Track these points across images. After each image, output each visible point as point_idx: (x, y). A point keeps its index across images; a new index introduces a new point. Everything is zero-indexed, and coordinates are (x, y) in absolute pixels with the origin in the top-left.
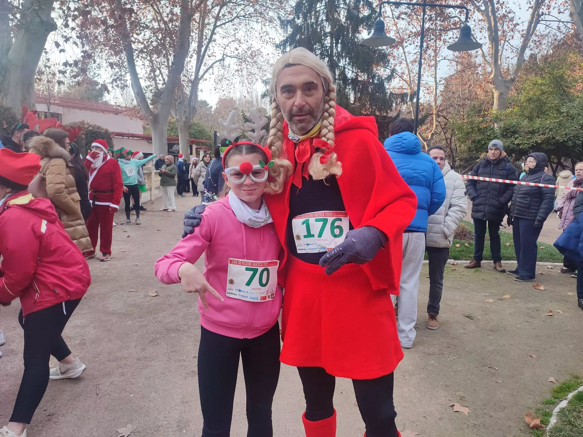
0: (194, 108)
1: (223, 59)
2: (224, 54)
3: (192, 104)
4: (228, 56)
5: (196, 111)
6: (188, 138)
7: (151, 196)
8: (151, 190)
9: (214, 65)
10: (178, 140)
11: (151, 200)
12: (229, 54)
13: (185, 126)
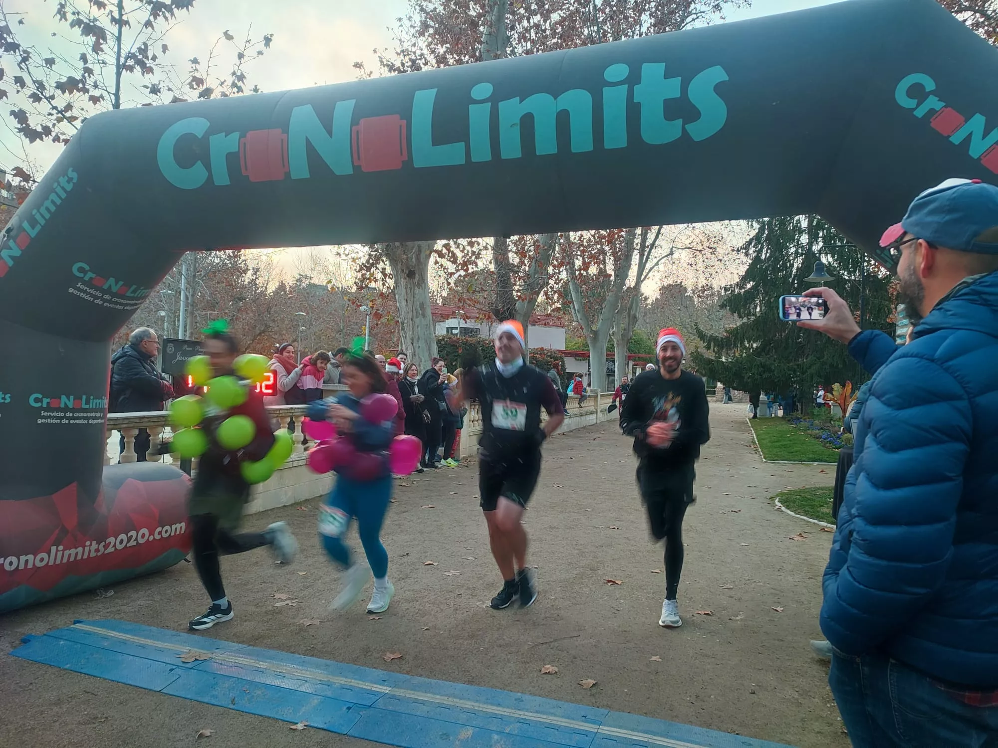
0: (635, 317)
1: (671, 253)
2: (673, 247)
3: (632, 313)
4: (679, 249)
5: (637, 321)
6: (626, 354)
7: (596, 419)
8: (597, 413)
9: (660, 263)
10: (614, 355)
11: (596, 423)
12: (679, 246)
13: (623, 340)
